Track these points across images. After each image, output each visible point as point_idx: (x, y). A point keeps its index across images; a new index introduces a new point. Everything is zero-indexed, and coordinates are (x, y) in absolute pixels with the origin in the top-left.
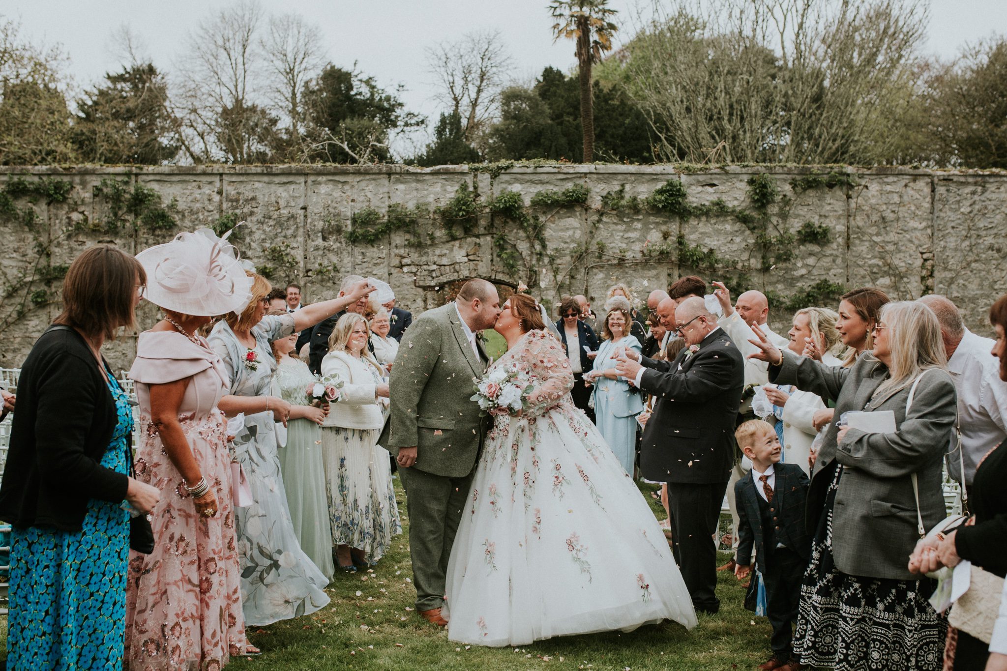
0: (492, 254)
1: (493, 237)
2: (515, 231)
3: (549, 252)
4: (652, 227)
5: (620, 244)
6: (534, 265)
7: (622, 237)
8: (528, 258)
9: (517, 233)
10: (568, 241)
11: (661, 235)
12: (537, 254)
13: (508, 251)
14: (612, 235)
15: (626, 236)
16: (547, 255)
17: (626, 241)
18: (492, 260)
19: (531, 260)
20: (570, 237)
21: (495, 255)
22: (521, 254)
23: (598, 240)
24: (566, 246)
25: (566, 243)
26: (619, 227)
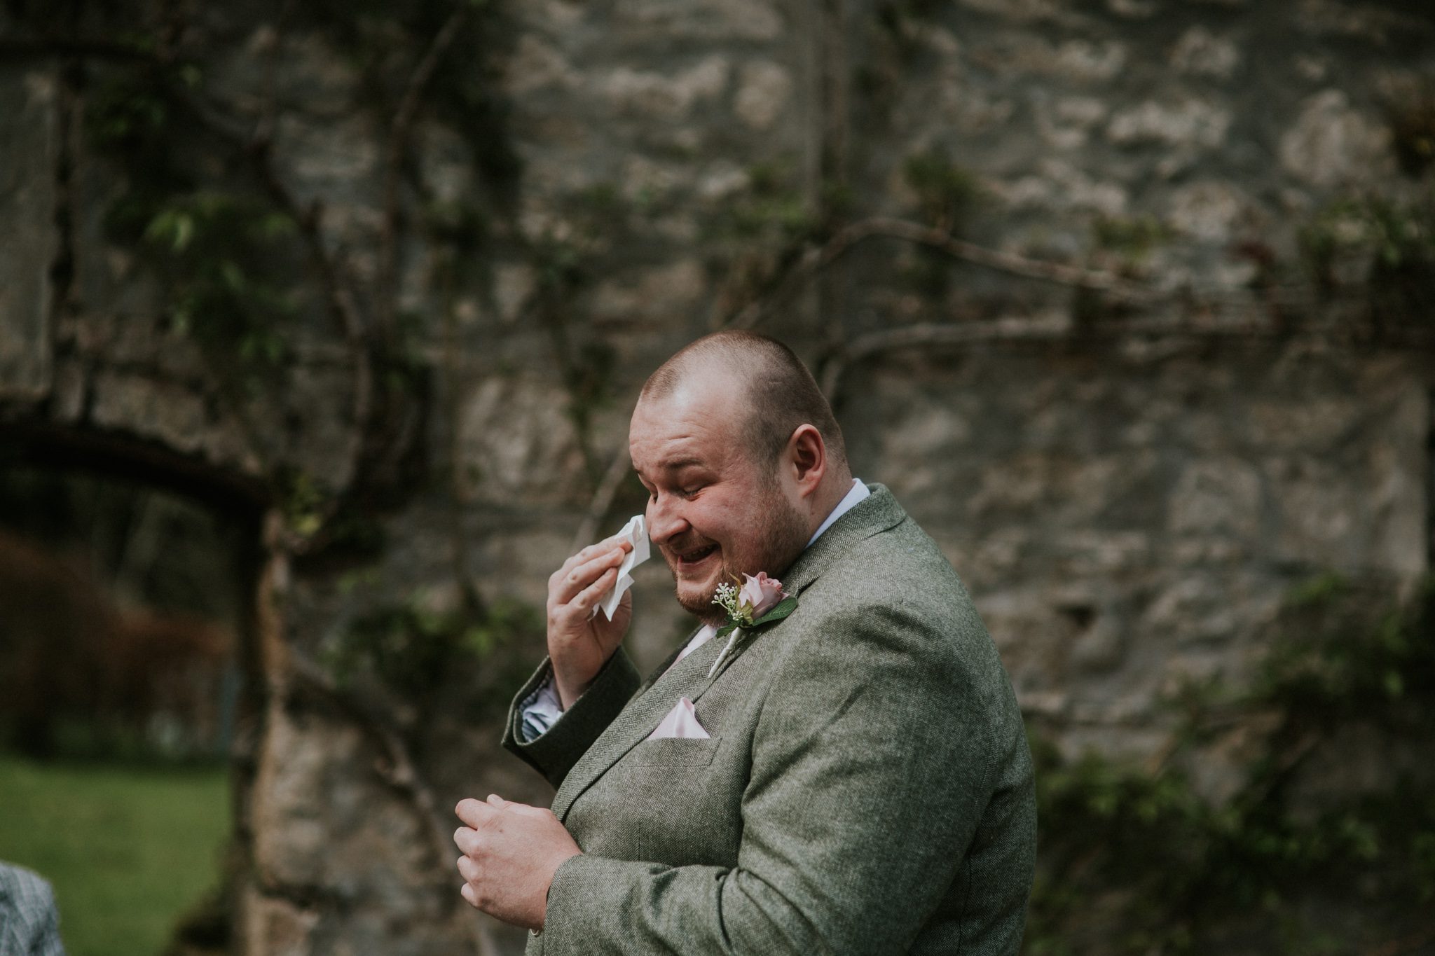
0: (64, 220)
1: (74, 80)
2: (263, 37)
3: (534, 223)
4: (1314, 69)
5: (1082, 193)
6: (411, 323)
7: (1097, 133)
8: (365, 264)
9: (275, 55)
10: (688, 138)
11: (1378, 138)
12: (440, 234)
13: (209, 200)
14: (1022, 117)
15: (1123, 127)
16: (518, 247)
17: (1126, 169)
18: (63, 272)
19: (390, 280)
20: (700, 108)
21: (90, 226)
22: (310, 226)
23: (919, 146)
24: (668, 177)
25: (670, 154)
26: (1077, 58)
